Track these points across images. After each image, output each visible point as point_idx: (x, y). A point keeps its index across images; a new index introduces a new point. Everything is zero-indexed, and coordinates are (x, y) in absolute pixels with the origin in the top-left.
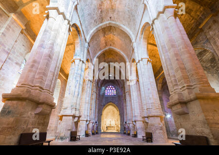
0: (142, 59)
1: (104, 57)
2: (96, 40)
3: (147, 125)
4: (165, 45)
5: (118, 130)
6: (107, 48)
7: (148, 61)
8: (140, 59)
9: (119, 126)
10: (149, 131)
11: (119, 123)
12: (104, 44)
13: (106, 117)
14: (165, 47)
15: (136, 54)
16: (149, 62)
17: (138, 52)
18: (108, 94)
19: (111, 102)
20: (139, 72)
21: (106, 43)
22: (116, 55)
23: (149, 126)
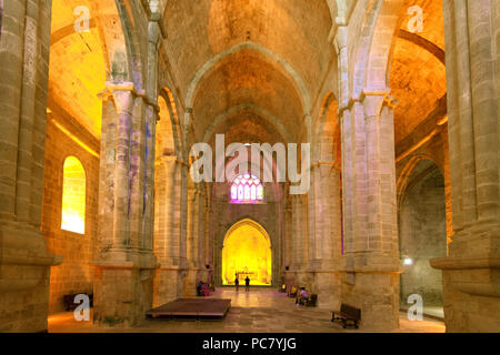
0: (363, 96)
1: (226, 82)
2: (191, 12)
3: (350, 290)
4: (488, 40)
5: (265, 280)
6: (235, 47)
7: (385, 104)
8: (356, 96)
9: (270, 272)
10: (351, 302)
11: (270, 266)
12: (225, 32)
13: (234, 253)
14: (487, 53)
15: (344, 77)
16: (386, 108)
17: (350, 66)
18: (240, 197)
19: (247, 217)
20: (347, 142)
21: (230, 26)
22: (269, 79)
23: (353, 293)
